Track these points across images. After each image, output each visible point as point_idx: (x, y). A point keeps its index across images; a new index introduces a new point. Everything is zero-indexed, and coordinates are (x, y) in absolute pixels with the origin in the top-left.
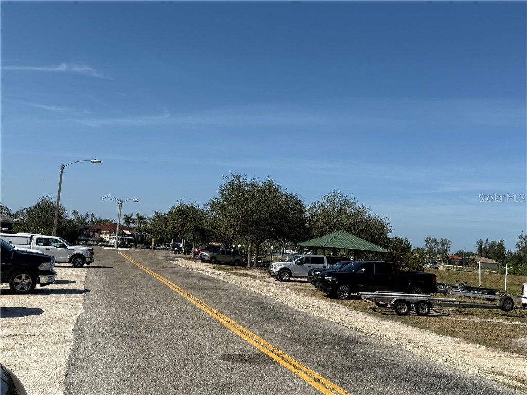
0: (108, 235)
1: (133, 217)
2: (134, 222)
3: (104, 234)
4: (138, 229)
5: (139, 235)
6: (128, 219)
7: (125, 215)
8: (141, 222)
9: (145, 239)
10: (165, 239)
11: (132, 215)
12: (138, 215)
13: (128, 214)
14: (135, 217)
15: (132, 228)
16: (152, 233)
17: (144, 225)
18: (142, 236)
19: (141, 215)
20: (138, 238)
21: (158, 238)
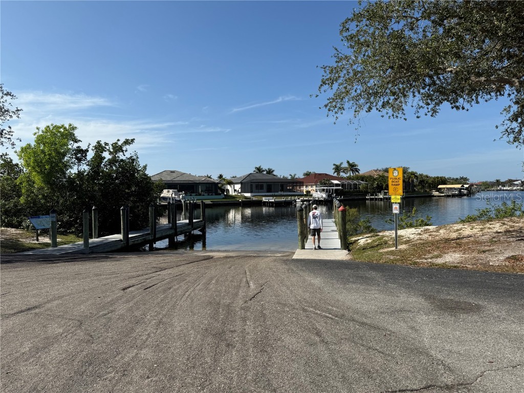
0: (314, 188)
1: (342, 166)
2: (345, 170)
3: (310, 187)
4: (349, 178)
5: (351, 185)
6: (338, 169)
7: (334, 165)
8: (352, 170)
9: (359, 188)
10: (384, 186)
11: (341, 164)
12: (348, 162)
13: (338, 164)
14: (345, 165)
15: (342, 177)
16: (366, 181)
17: (357, 173)
18: (355, 185)
19: (351, 162)
20: (351, 189)
21: (375, 185)
